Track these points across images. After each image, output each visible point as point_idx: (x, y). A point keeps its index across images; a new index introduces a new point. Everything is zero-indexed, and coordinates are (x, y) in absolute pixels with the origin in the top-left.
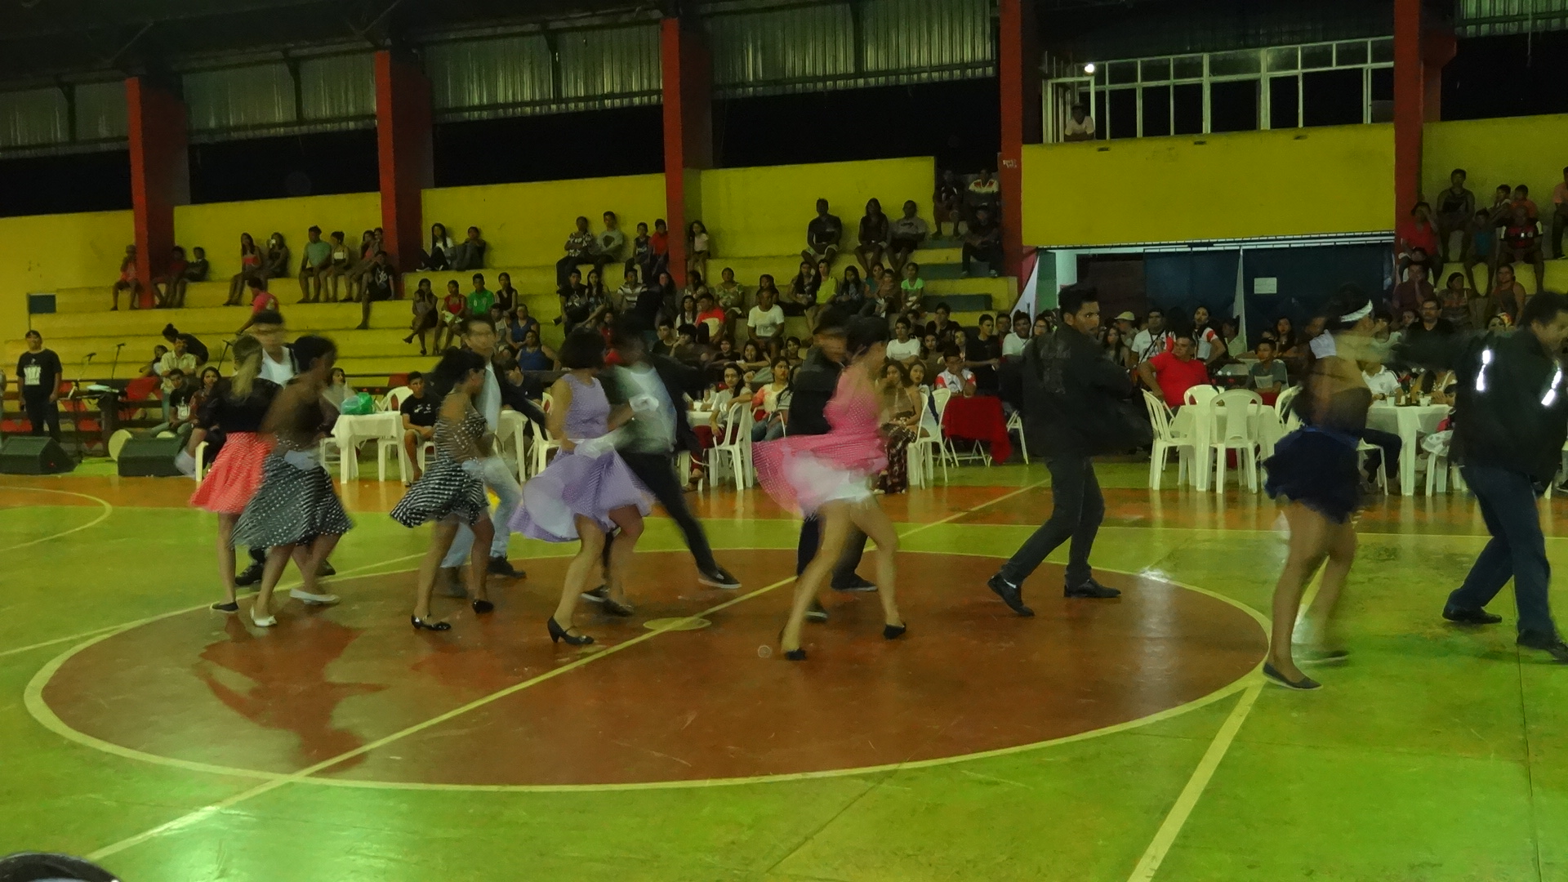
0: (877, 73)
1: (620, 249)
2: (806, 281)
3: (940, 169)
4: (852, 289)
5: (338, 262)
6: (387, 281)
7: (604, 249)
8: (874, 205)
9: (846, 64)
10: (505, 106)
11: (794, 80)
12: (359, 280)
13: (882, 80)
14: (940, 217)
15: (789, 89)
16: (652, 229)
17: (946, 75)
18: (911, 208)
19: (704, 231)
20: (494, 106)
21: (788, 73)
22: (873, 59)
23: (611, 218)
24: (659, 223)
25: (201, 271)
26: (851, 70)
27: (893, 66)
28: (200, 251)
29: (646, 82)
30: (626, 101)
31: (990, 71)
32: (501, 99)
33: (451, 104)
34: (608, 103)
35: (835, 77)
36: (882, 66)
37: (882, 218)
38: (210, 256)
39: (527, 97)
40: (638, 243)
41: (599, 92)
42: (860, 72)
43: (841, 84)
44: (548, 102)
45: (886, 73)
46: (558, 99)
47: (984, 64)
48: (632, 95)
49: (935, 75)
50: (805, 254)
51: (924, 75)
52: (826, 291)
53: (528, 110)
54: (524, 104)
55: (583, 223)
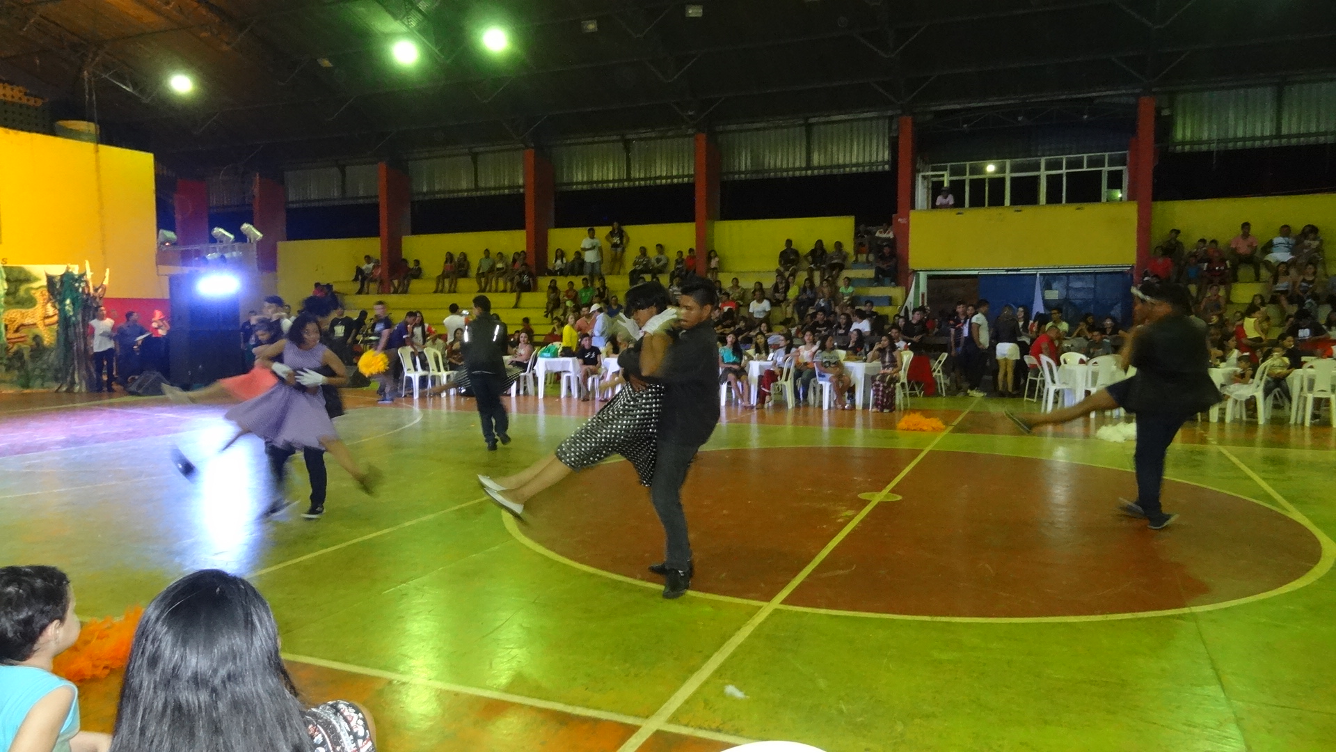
0: (820, 168)
1: (665, 265)
2: (780, 286)
3: (857, 224)
4: (808, 292)
5: (498, 269)
6: (529, 281)
7: (656, 265)
8: (820, 243)
9: (800, 162)
10: (597, 182)
11: (769, 171)
12: (512, 280)
13: (822, 171)
14: (858, 251)
15: (766, 175)
16: (686, 254)
17: (860, 170)
18: (839, 245)
19: (716, 256)
20: (591, 182)
21: (766, 167)
22: (816, 159)
23: (660, 247)
24: (691, 250)
25: (417, 273)
26: (804, 165)
27: (829, 163)
28: (417, 262)
29: (681, 171)
30: (669, 181)
31: (887, 167)
32: (595, 179)
33: (565, 180)
34: (658, 182)
35: (794, 169)
36: (822, 163)
37: (824, 251)
38: (423, 264)
39: (611, 178)
40: (677, 262)
41: (653, 175)
42: (808, 167)
43: (797, 173)
44: (624, 180)
45: (825, 168)
46: (629, 179)
47: (884, 163)
48: (672, 177)
49: (854, 169)
50: (778, 271)
51: (848, 169)
52: (793, 293)
53: (611, 185)
54: (608, 181)
55: (643, 251)
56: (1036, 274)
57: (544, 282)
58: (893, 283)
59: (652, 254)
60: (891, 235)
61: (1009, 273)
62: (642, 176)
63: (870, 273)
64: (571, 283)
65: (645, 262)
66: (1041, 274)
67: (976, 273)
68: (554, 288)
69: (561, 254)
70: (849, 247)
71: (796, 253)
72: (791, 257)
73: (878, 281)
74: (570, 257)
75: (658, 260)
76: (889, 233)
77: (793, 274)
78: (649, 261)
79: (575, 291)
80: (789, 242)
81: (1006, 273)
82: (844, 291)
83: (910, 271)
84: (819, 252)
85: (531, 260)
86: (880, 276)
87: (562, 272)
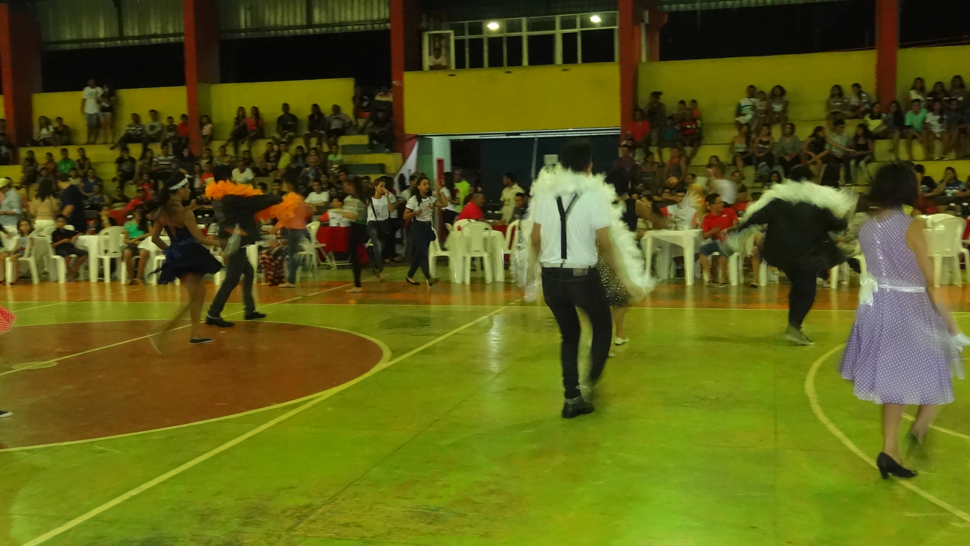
0: (321, 26)
1: (159, 133)
2: (272, 154)
4: (300, 160)
7: (150, 133)
9: (300, 20)
10: (87, 41)
11: (270, 29)
13: (324, 30)
15: (267, 34)
16: (177, 121)
20: (80, 41)
21: (266, 25)
24: (183, 116)
26: (305, 23)
27: (330, 21)
29: (177, 27)
30: (165, 40)
32: (85, 37)
33: (53, 39)
34: (153, 40)
35: (295, 27)
36: (323, 21)
37: (321, 115)
39: (102, 35)
40: (170, 129)
42: (310, 25)
43: (298, 32)
44: (116, 39)
45: (326, 25)
46: (122, 37)
47: (385, 21)
48: (169, 35)
50: (273, 138)
53: (102, 44)
54: (100, 40)
55: (136, 118)
56: (533, 138)
58: (387, 150)
59: (146, 120)
60: (390, 99)
61: (511, 137)
62: (137, 34)
64: (50, 155)
67: (477, 137)
68: (31, 160)
71: (294, 118)
72: (289, 123)
73: (371, 148)
75: (152, 128)
76: (387, 96)
77: (290, 141)
78: (142, 129)
79: (53, 163)
80: (286, 107)
81: (507, 137)
82: (334, 159)
83: (407, 137)
84: (316, 117)
86: (375, 142)
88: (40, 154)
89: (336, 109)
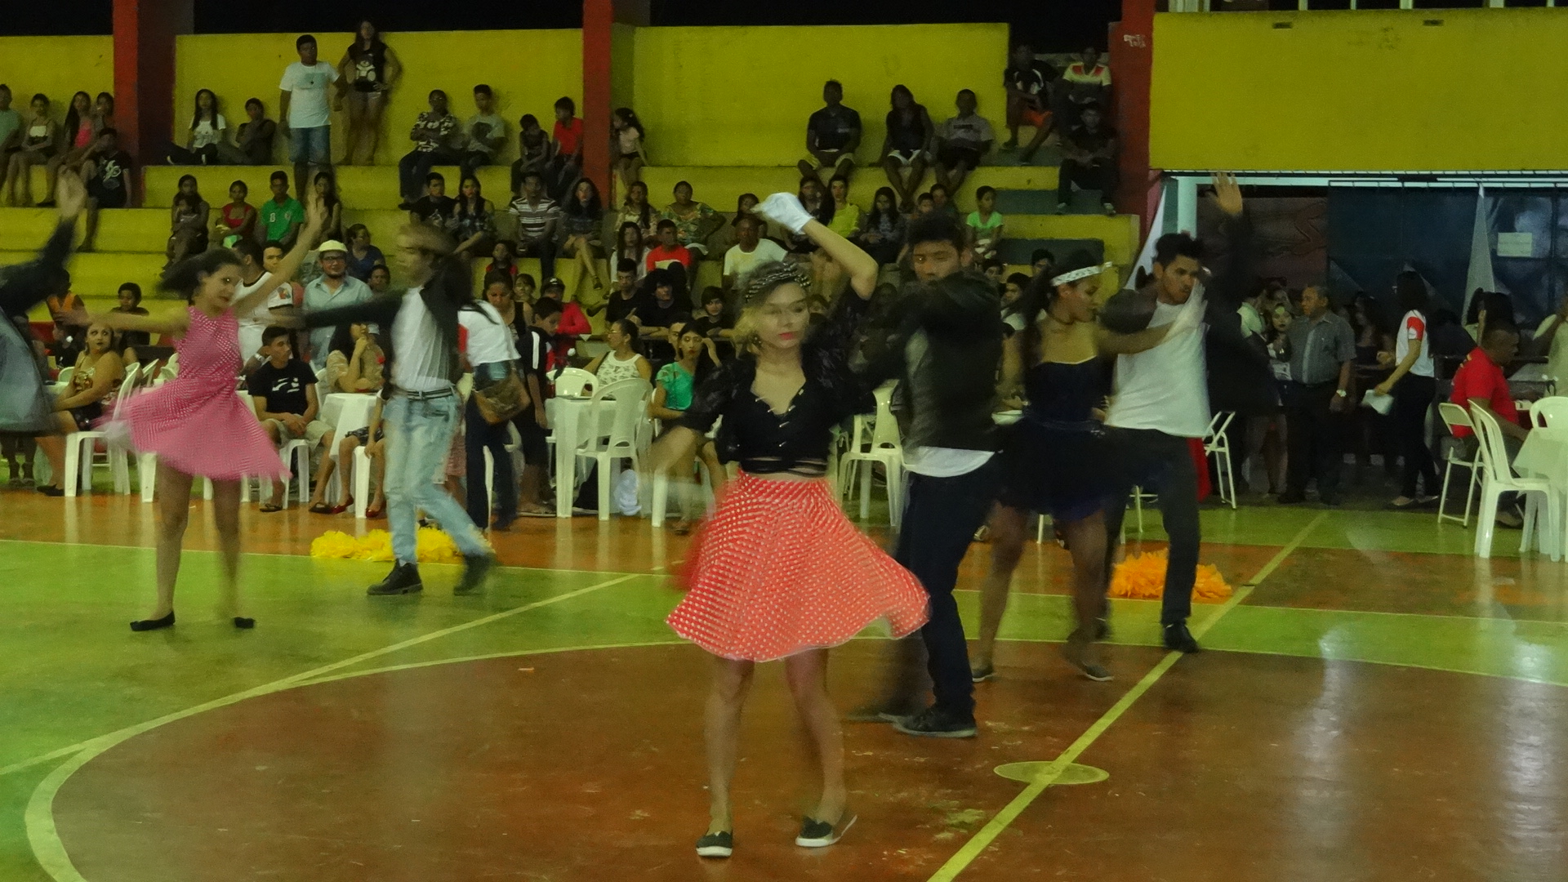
4: (886, 223)
7: (475, 143)
55: (440, 100)
56: (1477, 189)
57: (163, 181)
58: (1109, 206)
59: (465, 110)
60: (1104, 78)
61: (1408, 184)
63: (1045, 177)
64: (240, 187)
65: (444, 132)
66: (1486, 189)
67: (1323, 182)
68: (189, 199)
69: (209, 105)
70: (994, 108)
71: (853, 118)
72: (840, 131)
73: (1065, 200)
74: (238, 115)
75: (481, 130)
76: (1099, 70)
77: (845, 175)
78: (455, 129)
79: (248, 207)
80: (833, 89)
81: (1399, 185)
82: (980, 225)
83: (1152, 174)
84: (907, 117)
85: (128, 120)
86: (1074, 187)
87: (214, 156)
88: (214, 184)
89: (967, 101)
